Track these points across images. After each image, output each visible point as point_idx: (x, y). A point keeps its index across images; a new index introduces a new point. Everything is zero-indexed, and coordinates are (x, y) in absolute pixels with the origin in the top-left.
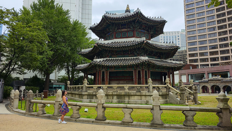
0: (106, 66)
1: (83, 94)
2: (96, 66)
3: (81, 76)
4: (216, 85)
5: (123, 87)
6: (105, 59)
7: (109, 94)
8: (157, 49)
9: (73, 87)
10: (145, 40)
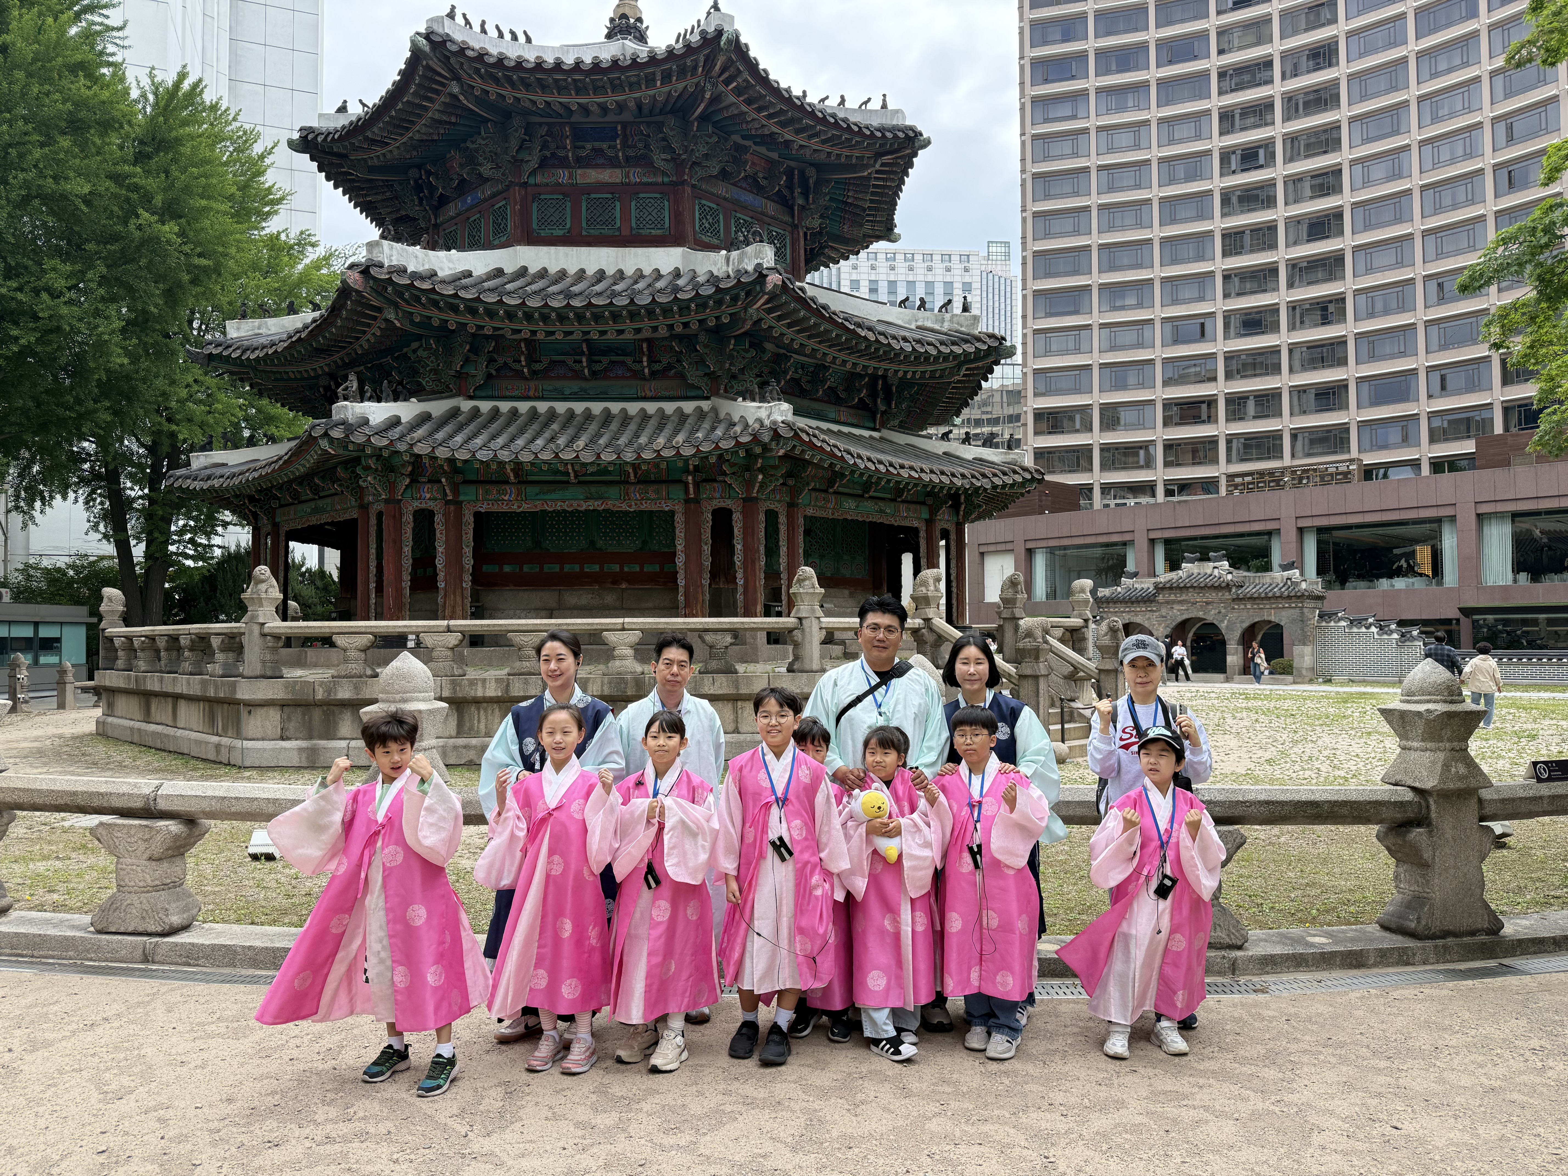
0: (452, 461)
1: (246, 697)
2: (357, 460)
3: (233, 548)
4: (1200, 619)
5: (595, 636)
6: (438, 407)
7: (480, 693)
8: (852, 350)
9: (152, 638)
10: (772, 264)
